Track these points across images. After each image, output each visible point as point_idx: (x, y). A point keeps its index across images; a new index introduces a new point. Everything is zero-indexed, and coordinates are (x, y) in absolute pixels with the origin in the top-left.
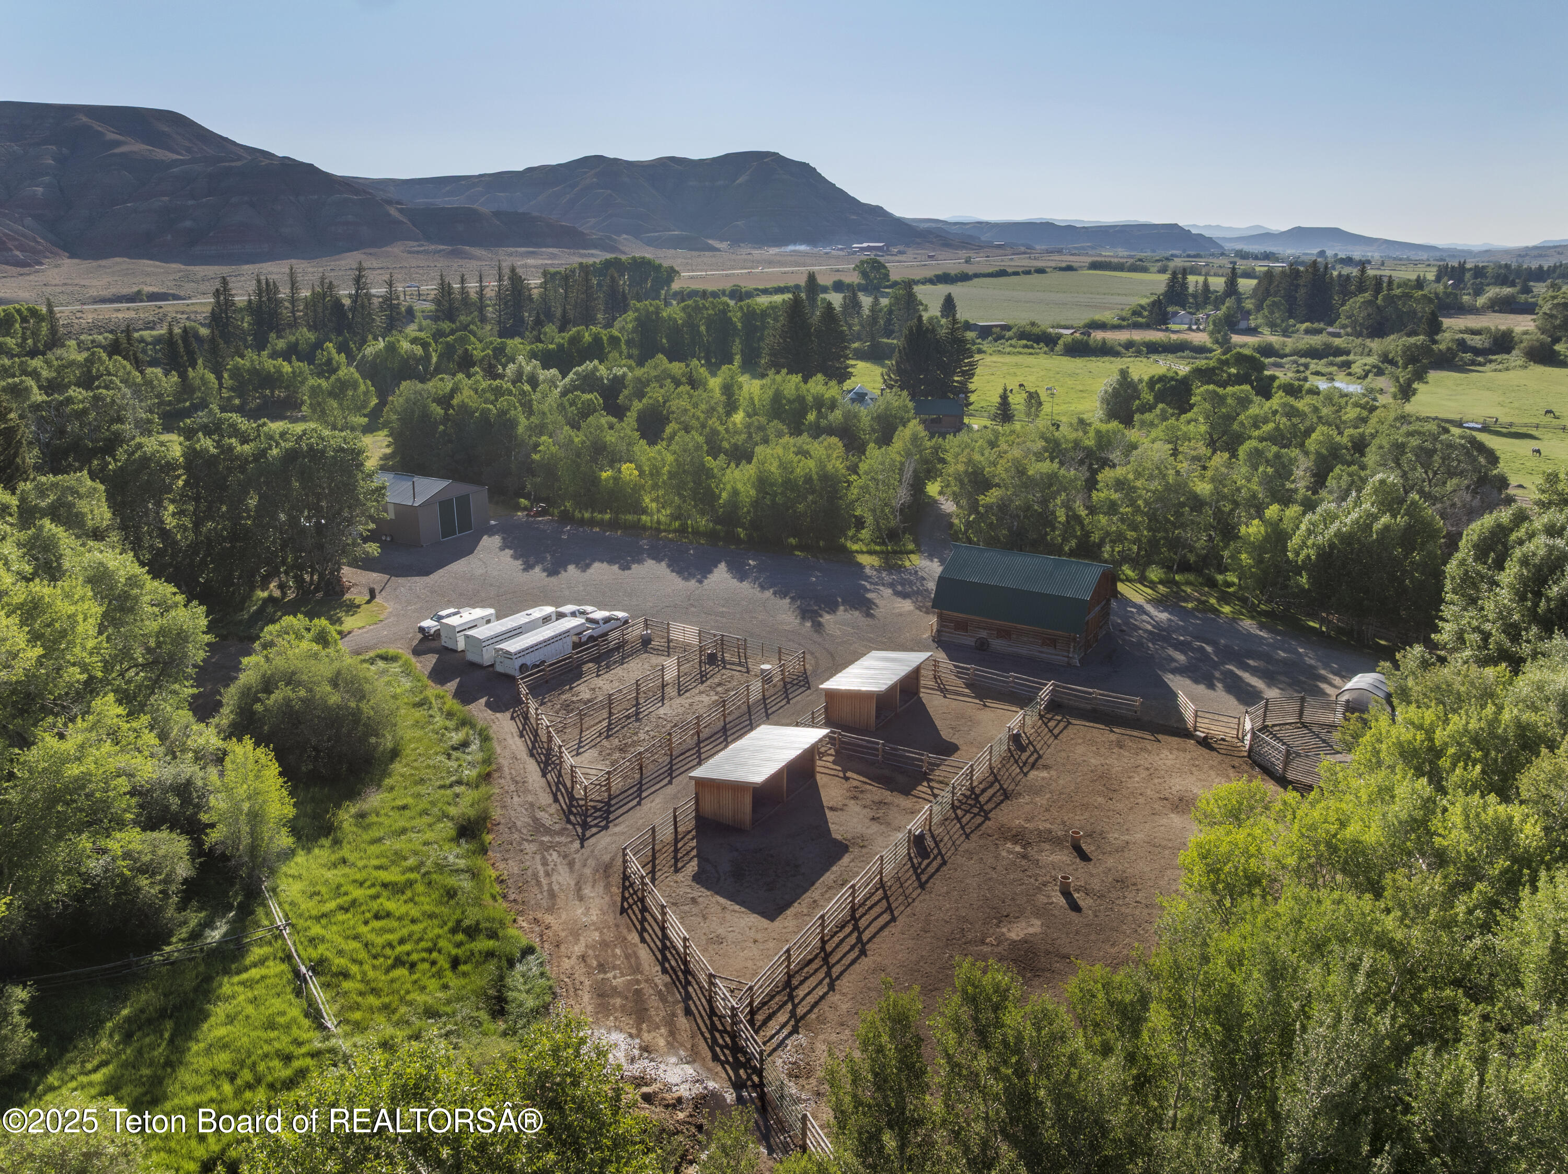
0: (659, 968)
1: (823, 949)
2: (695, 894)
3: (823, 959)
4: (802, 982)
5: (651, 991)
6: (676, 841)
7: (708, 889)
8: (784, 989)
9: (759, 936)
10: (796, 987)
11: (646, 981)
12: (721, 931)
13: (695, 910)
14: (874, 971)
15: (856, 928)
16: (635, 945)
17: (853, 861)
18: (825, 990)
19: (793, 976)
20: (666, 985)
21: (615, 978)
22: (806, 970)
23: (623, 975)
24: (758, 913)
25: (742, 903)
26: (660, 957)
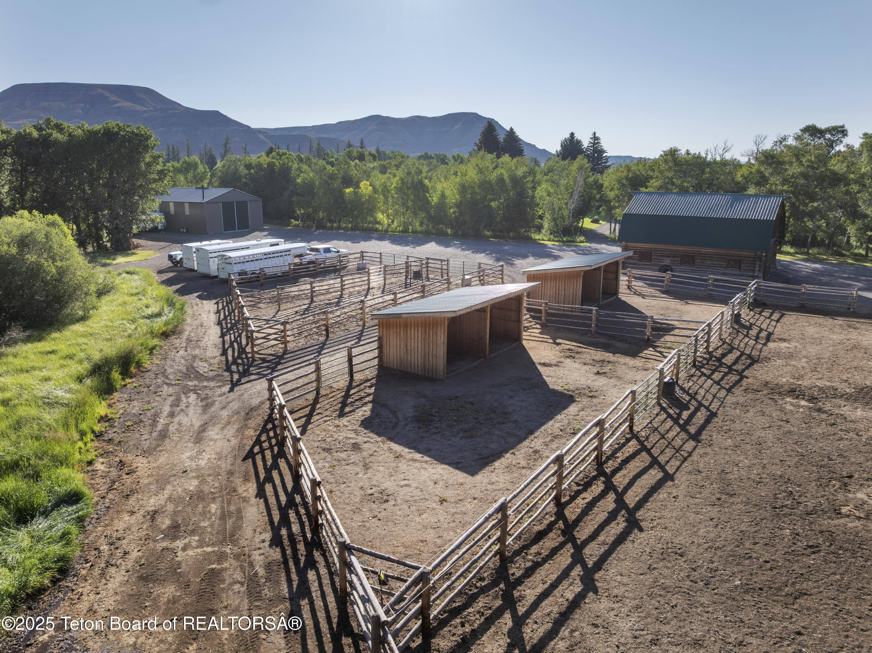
0: (268, 536)
1: (560, 515)
2: (360, 439)
3: (564, 533)
4: (529, 572)
5: (238, 576)
6: (350, 387)
7: (379, 434)
8: (494, 583)
9: (449, 494)
10: (519, 581)
11: (237, 557)
12: (389, 485)
13: (355, 457)
14: (664, 555)
15: (609, 487)
16: (245, 500)
17: (583, 410)
18: (578, 588)
19: (511, 560)
20: (268, 566)
21: (184, 549)
22: (534, 549)
23: (201, 544)
24: (450, 464)
25: (426, 452)
26: (276, 518)
